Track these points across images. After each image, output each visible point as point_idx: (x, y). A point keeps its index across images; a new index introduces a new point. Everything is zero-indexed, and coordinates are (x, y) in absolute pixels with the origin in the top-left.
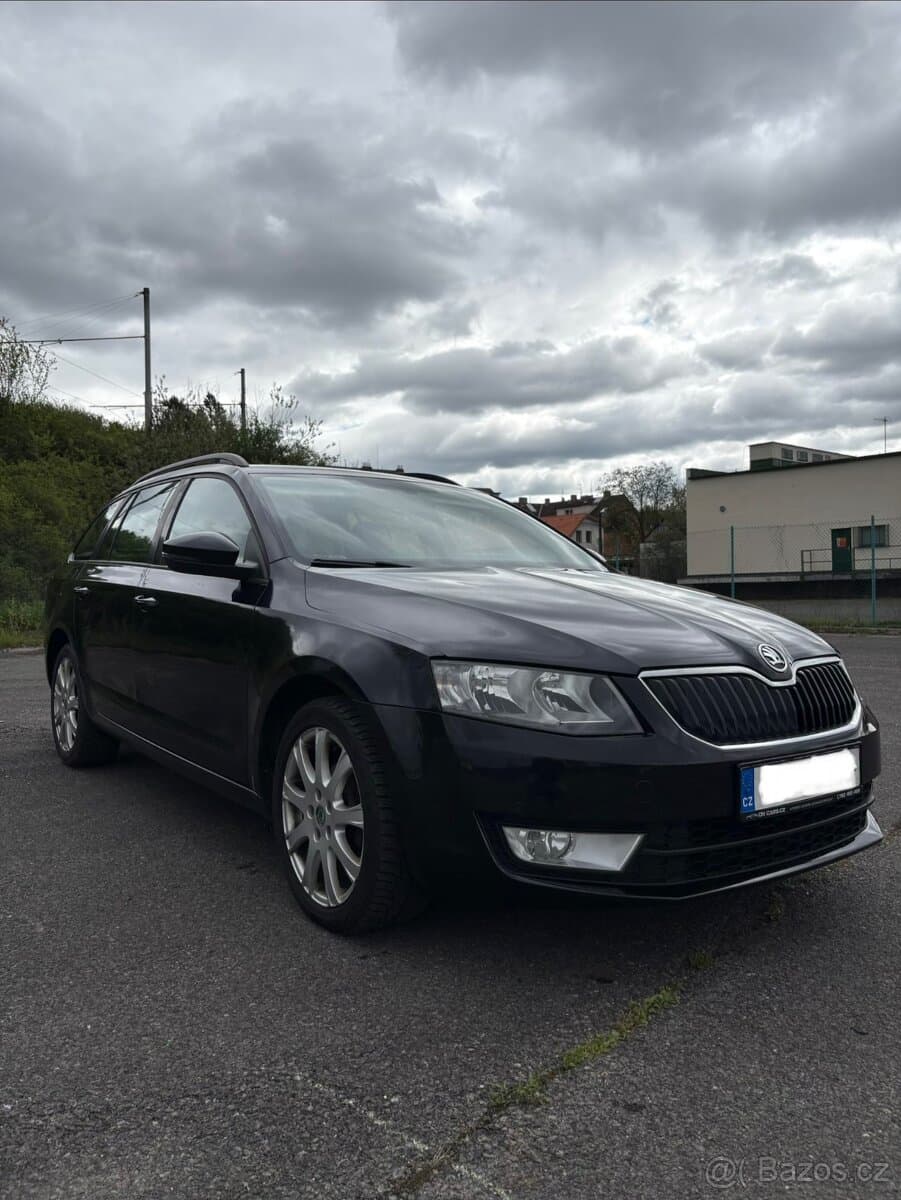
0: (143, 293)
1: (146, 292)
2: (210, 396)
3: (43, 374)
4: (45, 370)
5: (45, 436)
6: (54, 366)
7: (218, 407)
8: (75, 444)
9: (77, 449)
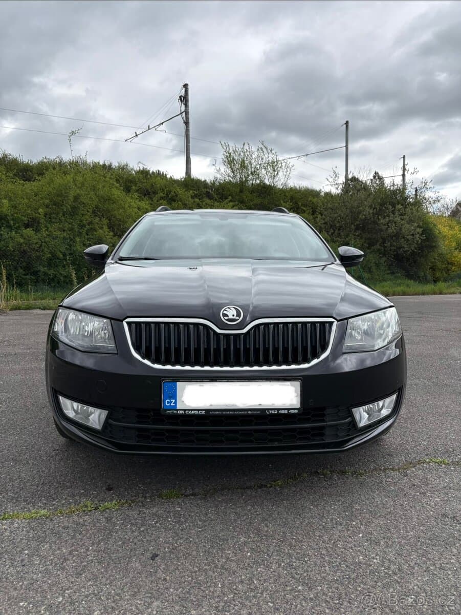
0: (346, 124)
1: (347, 123)
2: (376, 173)
3: (288, 173)
4: (289, 171)
5: (288, 203)
6: (293, 168)
7: (381, 179)
8: (302, 205)
9: (302, 208)
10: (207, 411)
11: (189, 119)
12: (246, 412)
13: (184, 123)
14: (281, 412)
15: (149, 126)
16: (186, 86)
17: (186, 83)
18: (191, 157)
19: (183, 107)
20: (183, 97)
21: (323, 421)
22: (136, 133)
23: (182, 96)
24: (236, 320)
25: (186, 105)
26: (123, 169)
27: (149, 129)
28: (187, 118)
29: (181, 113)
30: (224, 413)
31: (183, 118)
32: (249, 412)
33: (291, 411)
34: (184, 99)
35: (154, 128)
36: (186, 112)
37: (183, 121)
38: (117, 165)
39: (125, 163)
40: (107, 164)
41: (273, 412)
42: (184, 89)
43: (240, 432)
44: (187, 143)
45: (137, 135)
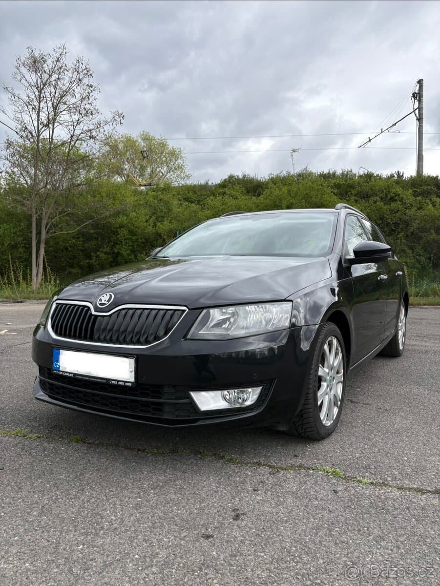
10: (75, 374)
11: (422, 114)
12: (97, 380)
13: (417, 119)
14: (120, 383)
15: (382, 129)
16: (420, 82)
17: (420, 78)
18: (423, 154)
19: (417, 103)
20: (417, 94)
21: (160, 398)
22: (369, 138)
23: (415, 93)
24: (106, 304)
25: (420, 101)
26: (347, 175)
27: (382, 132)
28: (421, 114)
29: (414, 111)
30: (91, 379)
31: (416, 115)
32: (99, 380)
33: (126, 384)
34: (418, 96)
35: (387, 131)
36: (420, 108)
37: (416, 118)
38: (341, 172)
39: (349, 169)
40: (331, 173)
41: (114, 382)
42: (418, 85)
43: (100, 397)
44: (419, 140)
45: (370, 141)
